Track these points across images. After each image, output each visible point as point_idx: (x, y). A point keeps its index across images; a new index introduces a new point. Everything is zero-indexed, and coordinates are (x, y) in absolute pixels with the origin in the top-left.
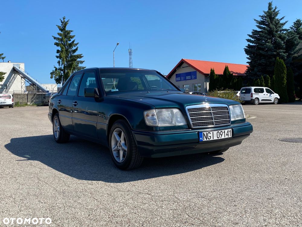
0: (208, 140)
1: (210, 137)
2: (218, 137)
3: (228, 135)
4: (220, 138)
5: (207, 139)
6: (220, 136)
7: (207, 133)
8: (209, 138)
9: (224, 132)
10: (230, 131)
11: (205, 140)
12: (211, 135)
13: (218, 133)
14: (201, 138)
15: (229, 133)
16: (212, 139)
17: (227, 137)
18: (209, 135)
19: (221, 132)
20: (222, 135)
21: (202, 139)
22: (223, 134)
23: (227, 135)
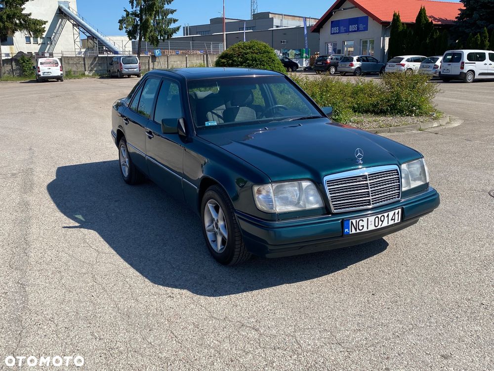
0: (358, 231)
1: (363, 226)
2: (377, 225)
3: (394, 219)
4: (379, 227)
5: (356, 231)
6: (380, 223)
7: (358, 220)
8: (361, 228)
9: (388, 216)
10: (398, 213)
11: (354, 231)
12: (365, 223)
13: (377, 219)
14: (346, 230)
15: (396, 216)
16: (365, 229)
17: (391, 223)
18: (361, 223)
19: (383, 218)
20: (383, 221)
21: (349, 230)
22: (386, 219)
23: (392, 220)
